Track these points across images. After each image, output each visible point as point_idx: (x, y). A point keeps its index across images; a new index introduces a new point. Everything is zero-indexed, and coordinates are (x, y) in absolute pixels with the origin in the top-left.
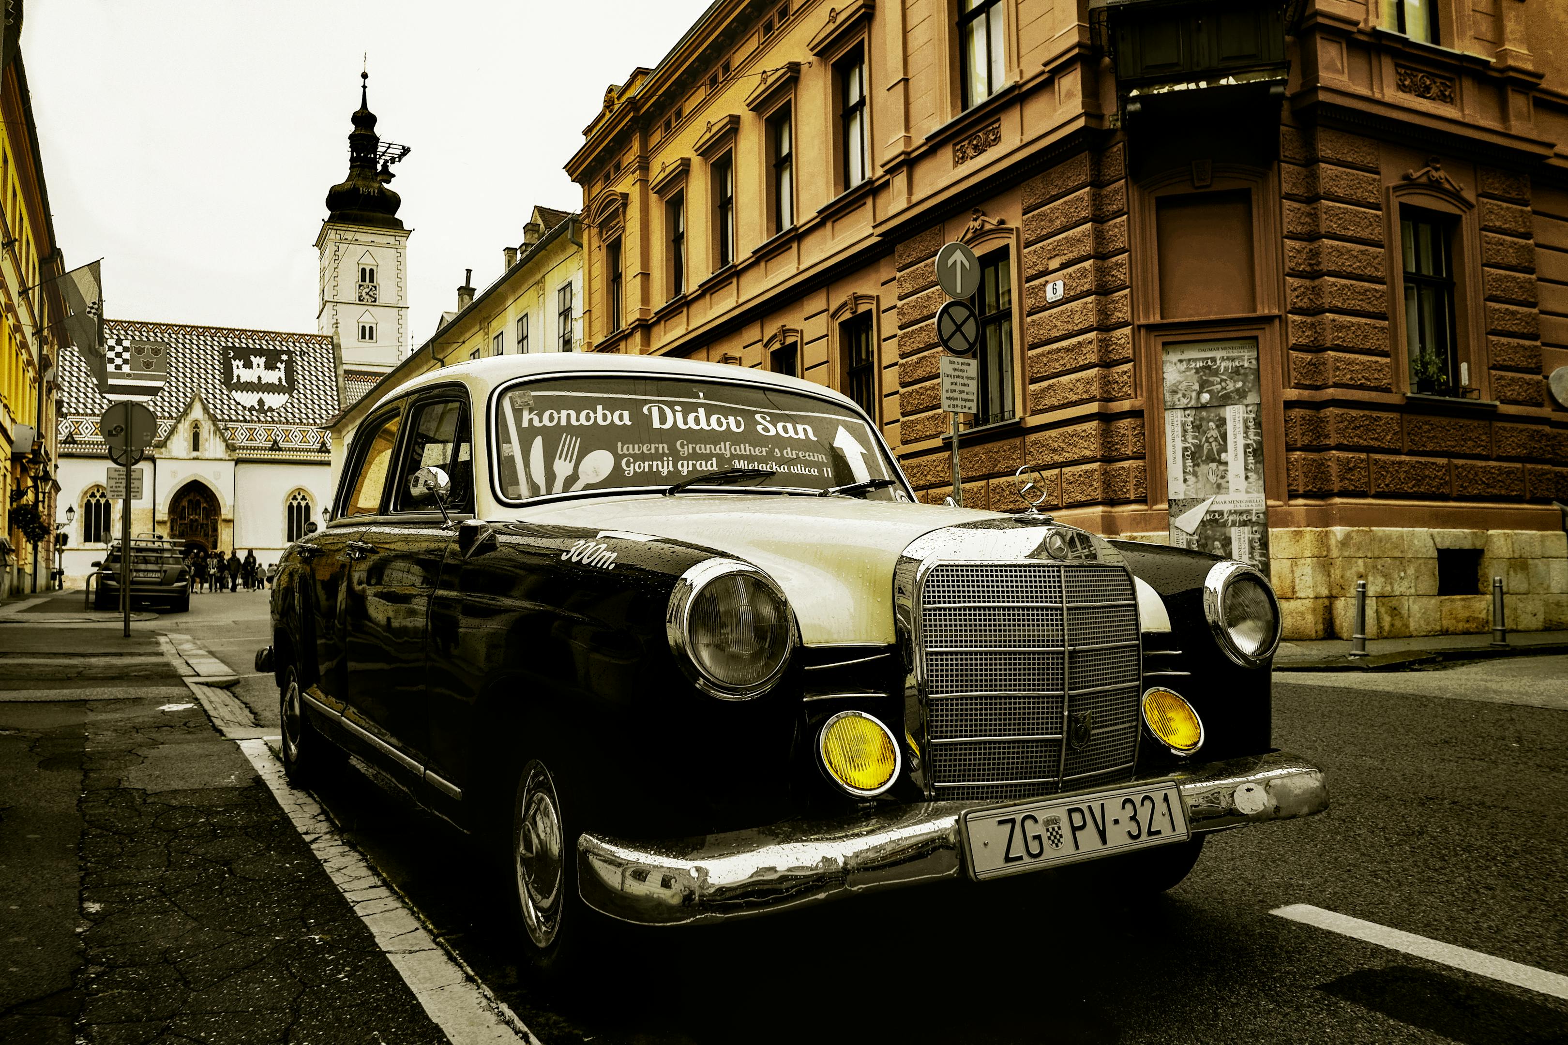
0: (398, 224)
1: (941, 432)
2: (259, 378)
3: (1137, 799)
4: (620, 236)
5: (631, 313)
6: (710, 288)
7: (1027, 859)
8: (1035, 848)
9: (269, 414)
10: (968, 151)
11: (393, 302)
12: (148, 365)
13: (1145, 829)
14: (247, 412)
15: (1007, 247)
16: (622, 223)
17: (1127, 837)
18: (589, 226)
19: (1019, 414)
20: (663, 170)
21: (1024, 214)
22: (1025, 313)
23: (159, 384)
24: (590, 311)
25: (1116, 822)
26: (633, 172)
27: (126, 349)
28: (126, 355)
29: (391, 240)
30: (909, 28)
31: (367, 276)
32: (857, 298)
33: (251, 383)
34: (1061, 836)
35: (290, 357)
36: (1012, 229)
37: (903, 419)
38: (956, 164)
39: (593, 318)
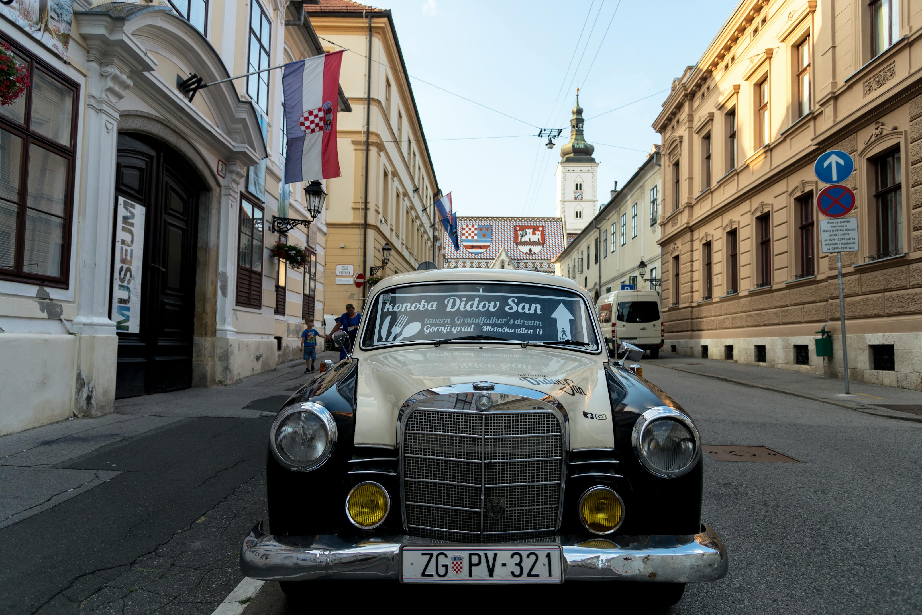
0: (593, 161)
1: (854, 263)
2: (530, 239)
3: (524, 554)
4: (678, 160)
5: (684, 200)
6: (722, 183)
7: (436, 577)
8: (442, 571)
9: (534, 255)
10: (873, 85)
11: (590, 199)
12: (484, 236)
13: (525, 572)
14: (524, 255)
15: (898, 144)
16: (680, 152)
17: (510, 574)
18: (664, 155)
19: (906, 250)
20: (700, 120)
21: (911, 121)
22: (911, 185)
23: (488, 244)
24: (664, 200)
25: (504, 565)
26: (685, 124)
27: (476, 229)
28: (476, 232)
29: (590, 168)
30: (836, 16)
31: (579, 187)
32: (804, 183)
33: (526, 242)
34: (461, 568)
35: (543, 228)
36: (902, 132)
37: (830, 255)
38: (865, 94)
39: (666, 203)
